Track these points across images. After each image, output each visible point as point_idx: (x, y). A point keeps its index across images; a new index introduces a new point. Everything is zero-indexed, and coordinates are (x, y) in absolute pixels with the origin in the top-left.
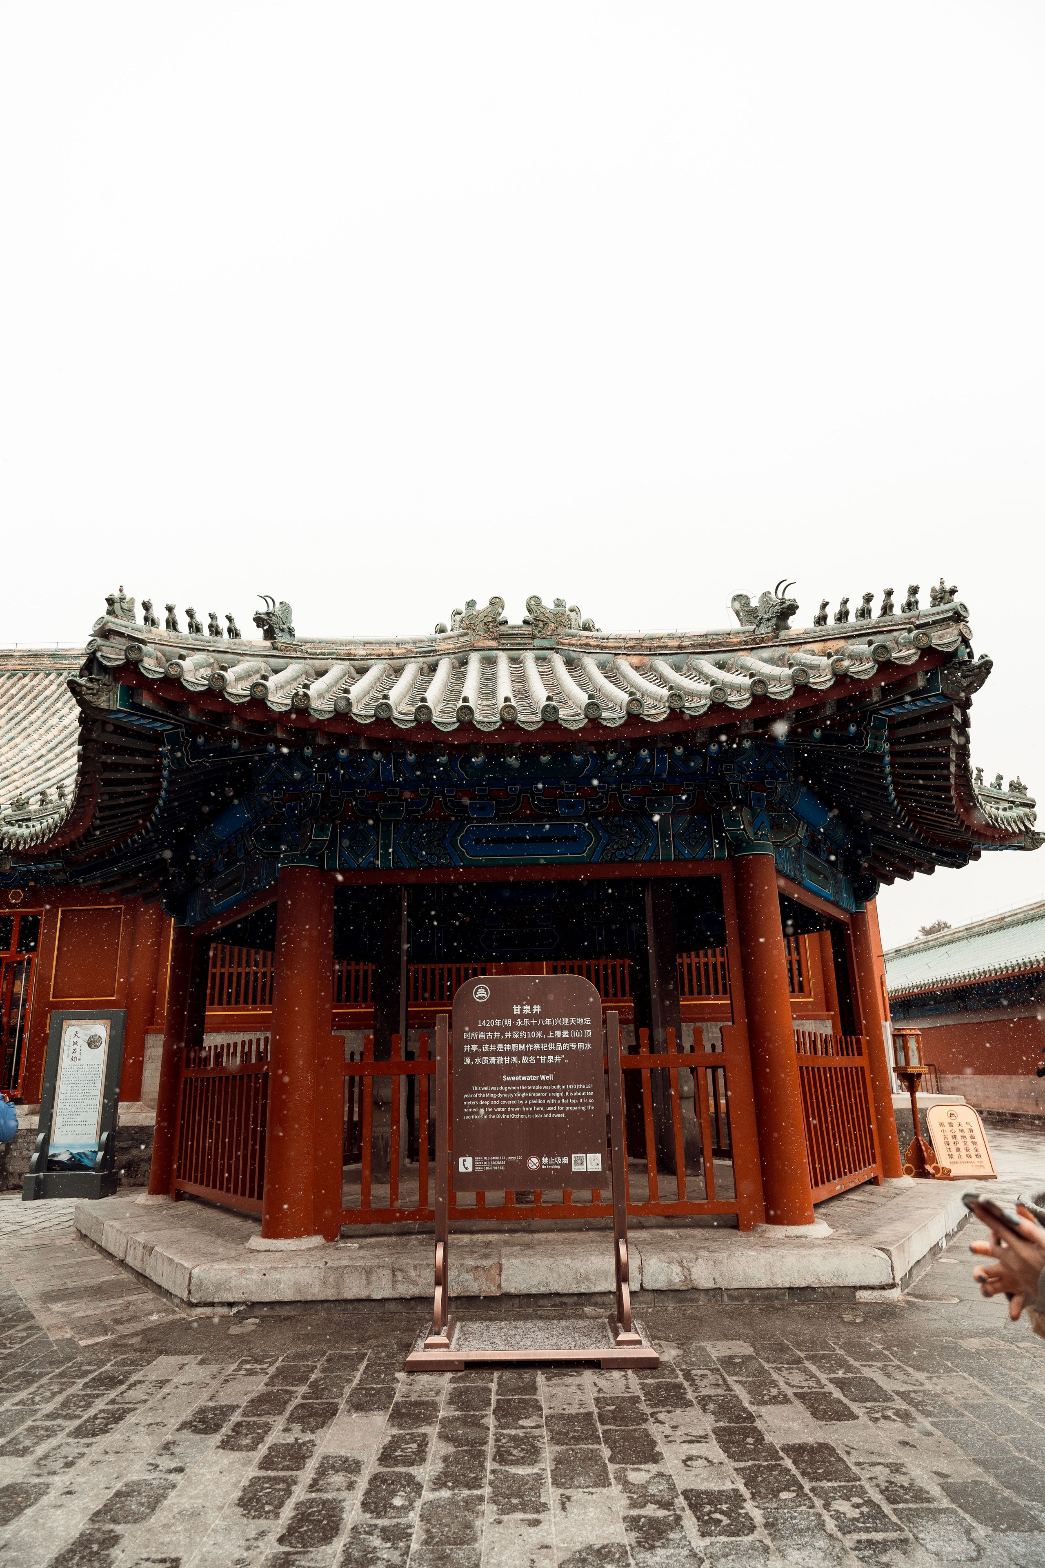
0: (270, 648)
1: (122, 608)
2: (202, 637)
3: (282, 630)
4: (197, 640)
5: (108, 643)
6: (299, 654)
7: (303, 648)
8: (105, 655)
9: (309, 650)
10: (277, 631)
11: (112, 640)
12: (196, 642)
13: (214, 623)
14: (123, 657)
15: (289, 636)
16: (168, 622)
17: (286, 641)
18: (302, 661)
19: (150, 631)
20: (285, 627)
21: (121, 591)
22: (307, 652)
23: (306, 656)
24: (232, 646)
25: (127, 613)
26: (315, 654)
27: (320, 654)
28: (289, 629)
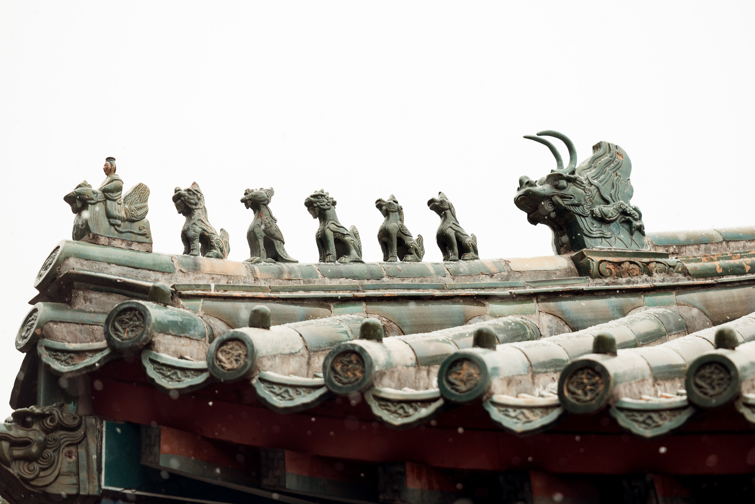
0: (568, 273)
1: (109, 216)
2: (356, 267)
3: (603, 220)
4: (338, 275)
5: (68, 315)
6: (658, 280)
7: (672, 260)
8: (58, 345)
9: (690, 266)
10: (586, 224)
11: (80, 303)
12: (335, 282)
13: (393, 226)
14: (103, 344)
15: (624, 235)
16: (252, 237)
17: (617, 247)
18: (672, 297)
19: (196, 268)
20: (610, 210)
21: (109, 170)
22: (686, 273)
23: (685, 281)
24: (448, 280)
25: (124, 226)
26: (712, 273)
27: (726, 272)
28: (624, 213)
